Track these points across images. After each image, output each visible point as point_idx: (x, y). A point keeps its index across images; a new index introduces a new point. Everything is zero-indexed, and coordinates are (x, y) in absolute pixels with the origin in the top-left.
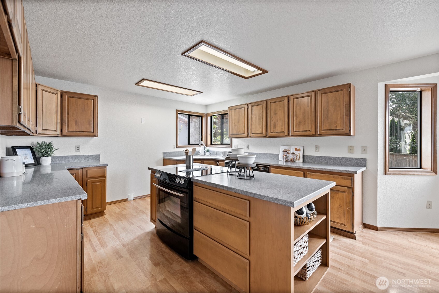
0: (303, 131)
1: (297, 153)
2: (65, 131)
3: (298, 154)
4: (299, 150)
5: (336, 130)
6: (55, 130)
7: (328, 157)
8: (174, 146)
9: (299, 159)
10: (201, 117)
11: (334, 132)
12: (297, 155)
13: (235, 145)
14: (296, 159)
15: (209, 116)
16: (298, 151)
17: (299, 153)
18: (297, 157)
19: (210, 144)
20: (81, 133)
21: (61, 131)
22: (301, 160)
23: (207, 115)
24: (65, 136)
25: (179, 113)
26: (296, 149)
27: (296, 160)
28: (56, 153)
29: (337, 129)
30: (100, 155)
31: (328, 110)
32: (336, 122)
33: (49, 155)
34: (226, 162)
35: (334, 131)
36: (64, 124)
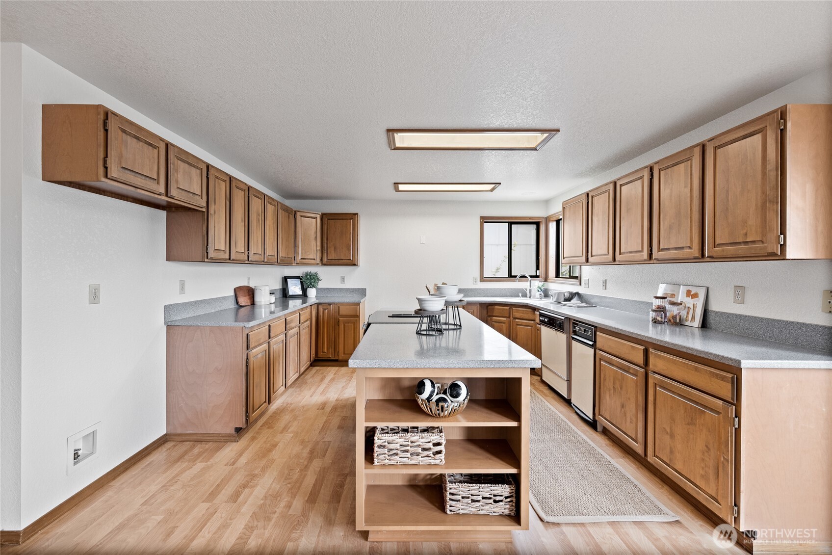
0: (676, 249)
1: (689, 302)
2: (325, 259)
3: (692, 308)
4: (695, 296)
5: (746, 243)
6: (314, 259)
7: (766, 319)
8: (475, 279)
9: (693, 318)
10: (538, 224)
11: (742, 249)
12: (689, 308)
13: (585, 280)
14: (687, 317)
15: (553, 221)
16: (692, 298)
17: (694, 305)
18: (688, 313)
19: (555, 276)
20: (340, 261)
21: (322, 260)
22: (697, 323)
23: (548, 220)
24: (325, 265)
25: (485, 221)
26: (688, 293)
27: (686, 321)
28: (321, 285)
29: (748, 240)
30: (366, 289)
31: (727, 191)
32: (745, 222)
33: (313, 286)
34: (541, 311)
35: (743, 246)
36: (324, 251)
